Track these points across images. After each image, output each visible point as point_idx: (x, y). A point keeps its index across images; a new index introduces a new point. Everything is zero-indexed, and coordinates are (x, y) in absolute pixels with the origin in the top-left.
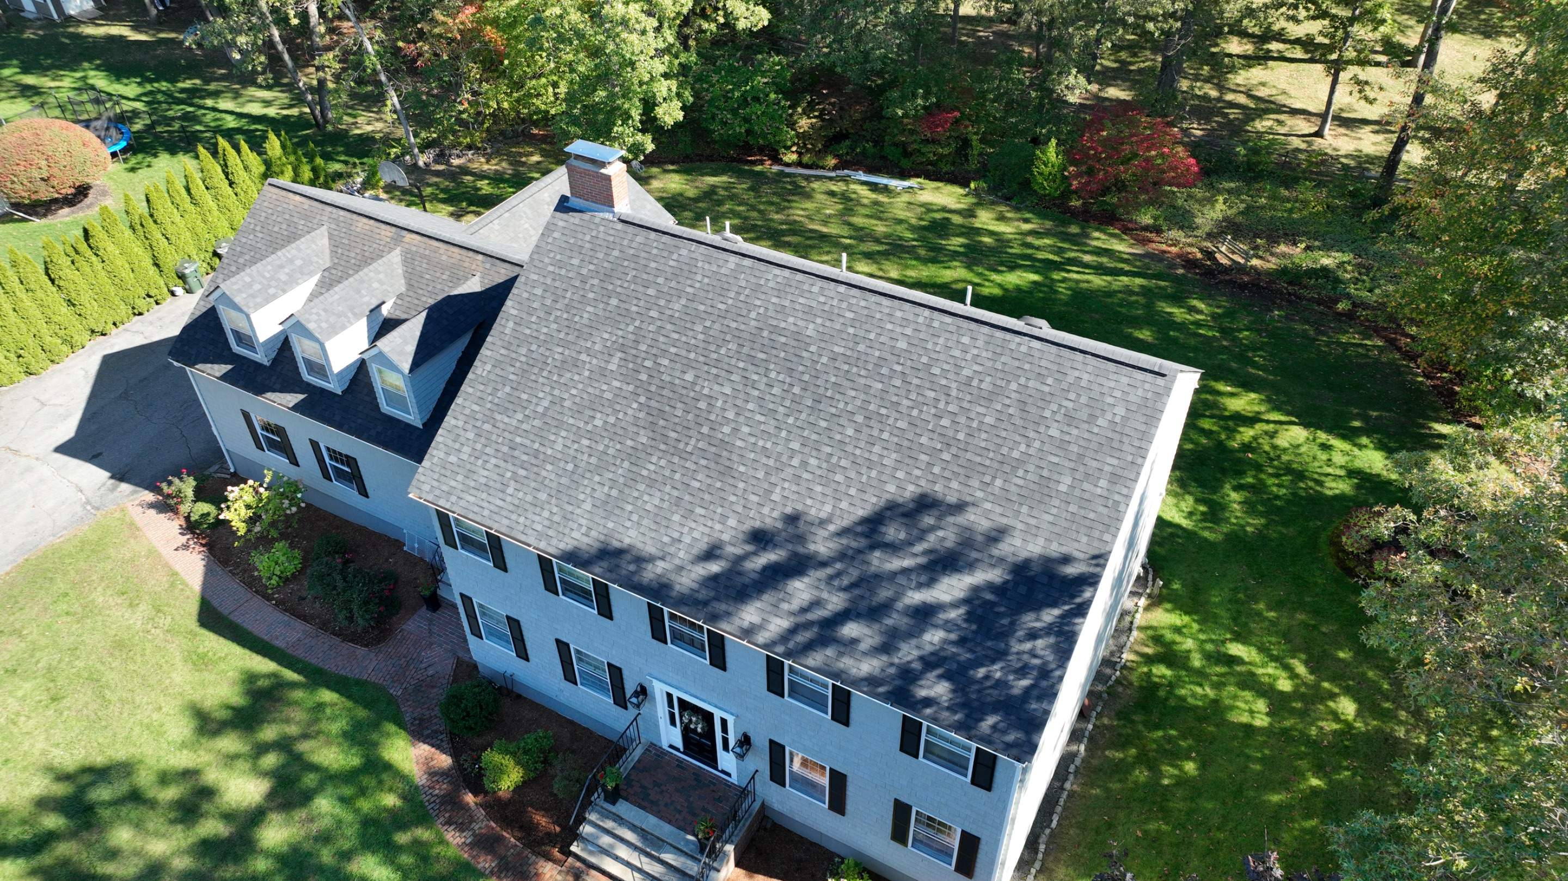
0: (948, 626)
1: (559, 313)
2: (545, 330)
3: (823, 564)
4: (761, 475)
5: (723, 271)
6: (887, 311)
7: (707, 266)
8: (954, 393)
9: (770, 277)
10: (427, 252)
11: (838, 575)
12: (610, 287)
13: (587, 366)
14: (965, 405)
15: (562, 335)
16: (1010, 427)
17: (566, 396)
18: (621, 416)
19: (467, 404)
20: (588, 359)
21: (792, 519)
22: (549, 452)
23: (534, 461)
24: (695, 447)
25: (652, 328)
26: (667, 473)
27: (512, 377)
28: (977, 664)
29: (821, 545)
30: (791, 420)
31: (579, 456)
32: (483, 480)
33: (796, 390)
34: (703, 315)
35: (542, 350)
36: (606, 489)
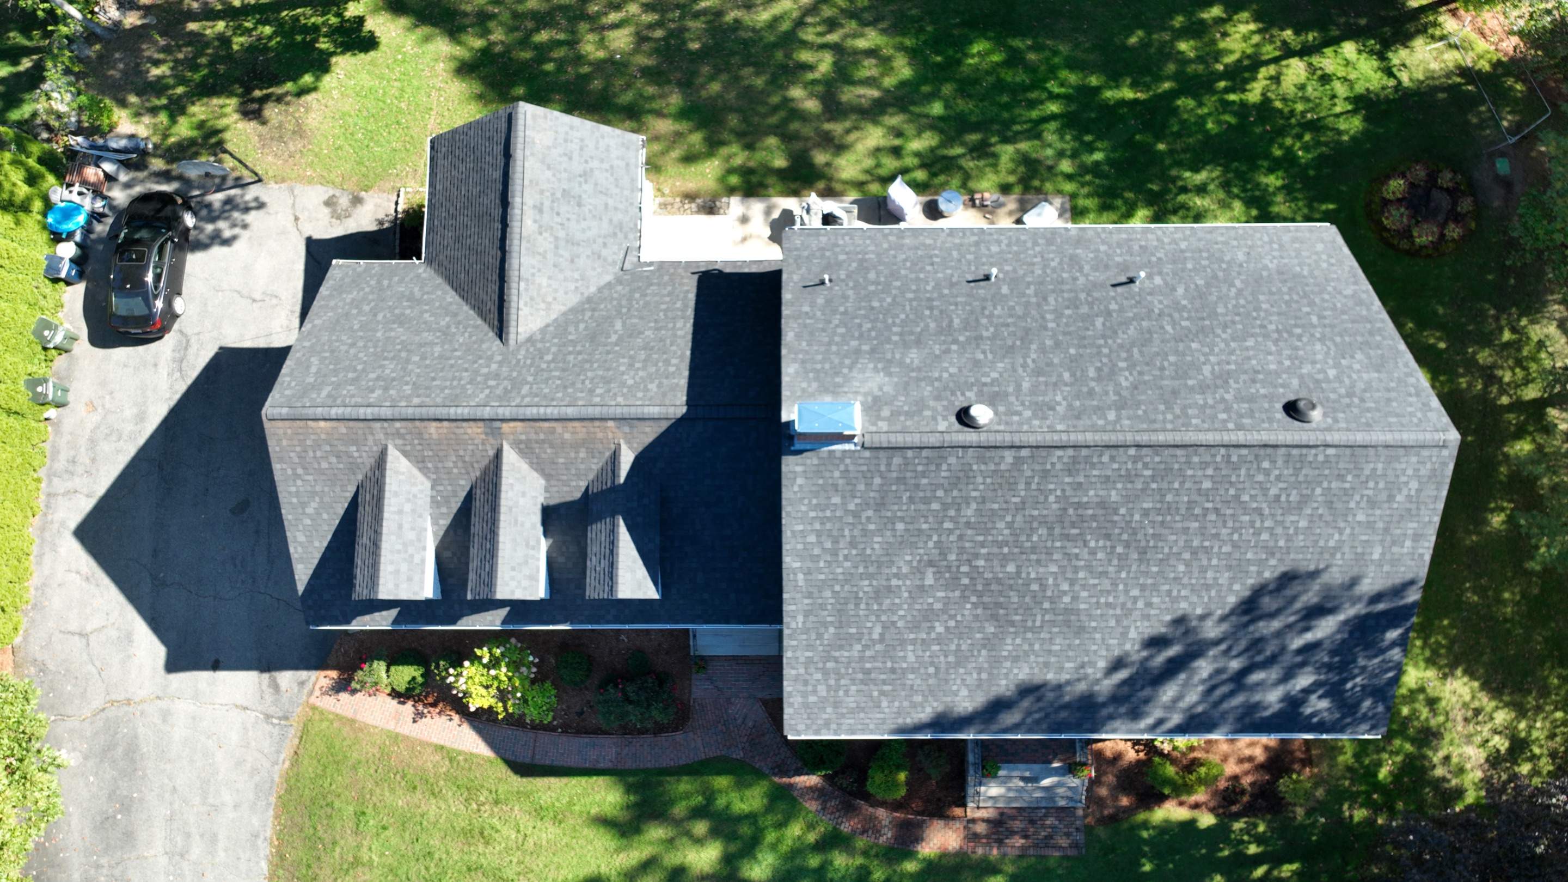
1: (846, 552)
2: (840, 570)
4: (1113, 623)
5: (1003, 467)
6: (1183, 459)
7: (983, 467)
8: (1267, 512)
9: (1055, 460)
12: (889, 514)
13: (903, 589)
14: (1279, 518)
15: (861, 570)
16: (1322, 524)
17: (895, 618)
18: (959, 618)
19: (798, 654)
20: (900, 583)
22: (905, 665)
23: (893, 676)
24: (1043, 621)
25: (952, 538)
26: (1026, 647)
27: (829, 619)
30: (1123, 575)
31: (936, 660)
32: (854, 705)
33: (1120, 549)
34: (1000, 513)
35: (847, 588)
36: (975, 676)
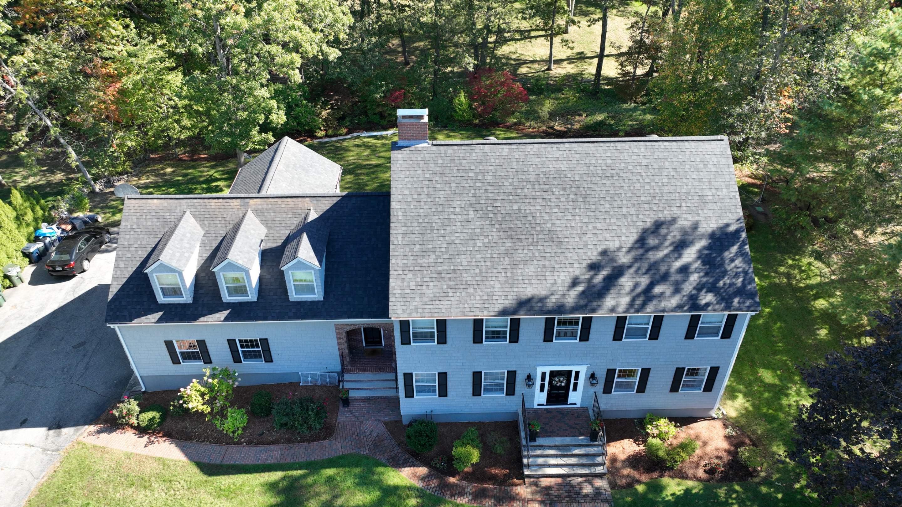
0: (696, 271)
1: (425, 200)
2: (422, 210)
3: (630, 267)
4: (578, 239)
5: (504, 154)
6: (593, 149)
7: (493, 154)
8: (644, 174)
9: (529, 150)
10: (270, 206)
11: (639, 269)
12: (447, 179)
13: (457, 220)
14: (651, 177)
15: (434, 210)
16: (674, 180)
17: (454, 238)
18: (490, 237)
19: (399, 261)
20: (455, 217)
21: (604, 253)
22: (461, 268)
23: (455, 275)
24: (538, 238)
25: (481, 191)
26: (530, 255)
27: (416, 239)
28: (717, 281)
29: (624, 259)
30: (577, 210)
31: (479, 264)
32: (432, 295)
33: (572, 196)
34: (506, 177)
35: (426, 221)
36: (503, 274)
